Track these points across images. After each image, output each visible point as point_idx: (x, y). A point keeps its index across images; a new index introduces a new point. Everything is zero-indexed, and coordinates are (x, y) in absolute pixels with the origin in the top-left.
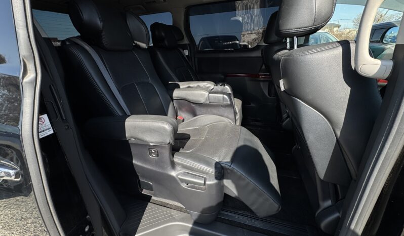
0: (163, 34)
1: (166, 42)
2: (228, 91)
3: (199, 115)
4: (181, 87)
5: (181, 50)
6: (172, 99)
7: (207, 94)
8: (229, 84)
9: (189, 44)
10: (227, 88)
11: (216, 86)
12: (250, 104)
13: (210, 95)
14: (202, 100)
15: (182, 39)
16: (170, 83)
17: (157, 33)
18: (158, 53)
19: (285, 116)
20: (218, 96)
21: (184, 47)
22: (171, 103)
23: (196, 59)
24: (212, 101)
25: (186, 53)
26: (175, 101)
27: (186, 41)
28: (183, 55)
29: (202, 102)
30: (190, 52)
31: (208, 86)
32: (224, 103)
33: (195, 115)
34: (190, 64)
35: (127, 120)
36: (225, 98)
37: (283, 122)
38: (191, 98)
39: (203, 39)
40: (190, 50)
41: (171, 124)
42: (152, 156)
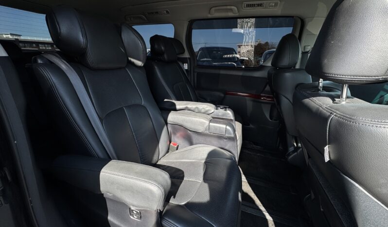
0: (163, 48)
1: (166, 56)
2: (230, 117)
3: (196, 144)
4: (178, 107)
5: (181, 64)
6: (167, 123)
7: (207, 122)
8: (231, 109)
9: (189, 58)
10: (229, 114)
11: (217, 109)
12: (249, 125)
13: (211, 124)
14: (201, 129)
15: (183, 52)
16: (165, 100)
17: (156, 46)
18: (156, 67)
19: (292, 149)
20: (220, 127)
21: (184, 61)
22: (165, 127)
23: (196, 74)
24: (212, 130)
25: (186, 66)
26: (169, 125)
27: (187, 55)
28: (181, 69)
29: (200, 131)
30: (189, 66)
31: (207, 109)
32: (227, 135)
33: (191, 144)
34: (189, 79)
35: (103, 170)
36: (229, 130)
37: (289, 155)
38: (188, 125)
39: (202, 49)
40: (190, 63)
41: (162, 186)
42: (133, 217)
